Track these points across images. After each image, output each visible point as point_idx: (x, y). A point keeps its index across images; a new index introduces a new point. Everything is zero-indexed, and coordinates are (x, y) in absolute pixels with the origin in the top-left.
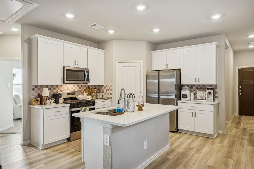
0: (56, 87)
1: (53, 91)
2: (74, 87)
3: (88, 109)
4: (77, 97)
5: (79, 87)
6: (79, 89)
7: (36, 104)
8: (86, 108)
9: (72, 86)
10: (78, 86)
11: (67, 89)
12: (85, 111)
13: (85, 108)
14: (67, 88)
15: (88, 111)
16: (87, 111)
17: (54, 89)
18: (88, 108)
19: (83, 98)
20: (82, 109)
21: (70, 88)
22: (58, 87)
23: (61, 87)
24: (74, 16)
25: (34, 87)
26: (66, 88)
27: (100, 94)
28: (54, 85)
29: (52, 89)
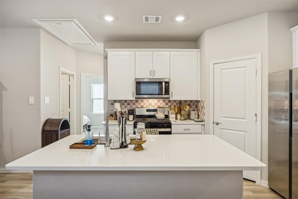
0: (136, 102)
1: (132, 106)
2: (159, 102)
3: (157, 132)
4: (156, 115)
5: (166, 103)
6: (166, 105)
7: (110, 119)
8: (154, 130)
9: (156, 101)
10: (164, 101)
11: (150, 105)
12: (152, 134)
13: (152, 130)
14: (150, 103)
15: (157, 134)
16: (155, 134)
17: (133, 105)
18: (157, 130)
19: (161, 116)
20: (148, 131)
21: (153, 104)
22: (137, 102)
23: (141, 102)
24: (114, 17)
25: (113, 102)
26: (148, 104)
27: (194, 113)
28: (123, 100)
29: (131, 104)
